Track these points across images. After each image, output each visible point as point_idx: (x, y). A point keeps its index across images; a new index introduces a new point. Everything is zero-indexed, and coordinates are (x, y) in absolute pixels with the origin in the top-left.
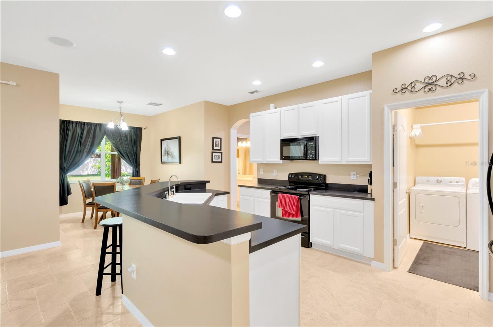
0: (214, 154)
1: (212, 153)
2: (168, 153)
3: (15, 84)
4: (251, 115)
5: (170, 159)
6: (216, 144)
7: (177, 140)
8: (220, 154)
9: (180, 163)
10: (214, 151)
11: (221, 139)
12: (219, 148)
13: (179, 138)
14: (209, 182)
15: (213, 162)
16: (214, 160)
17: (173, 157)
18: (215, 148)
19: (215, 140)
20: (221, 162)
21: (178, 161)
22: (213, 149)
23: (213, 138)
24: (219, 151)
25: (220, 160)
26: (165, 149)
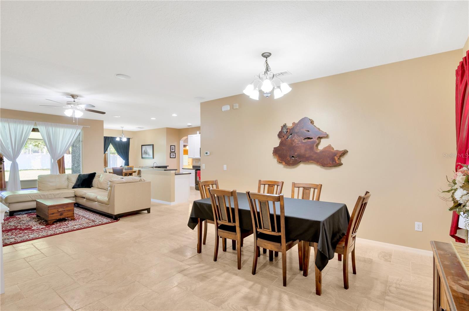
0: (171, 154)
1: (170, 153)
2: (146, 153)
3: (90, 127)
4: (189, 136)
5: (147, 156)
6: (172, 149)
7: (152, 146)
8: (174, 154)
9: (153, 158)
10: (171, 152)
11: (175, 146)
12: (174, 151)
13: (153, 145)
14: (168, 166)
15: (170, 158)
16: (171, 157)
17: (149, 155)
18: (172, 151)
19: (172, 147)
20: (175, 158)
21: (152, 157)
22: (171, 151)
23: (171, 146)
24: (174, 152)
25: (174, 157)
26: (144, 150)
